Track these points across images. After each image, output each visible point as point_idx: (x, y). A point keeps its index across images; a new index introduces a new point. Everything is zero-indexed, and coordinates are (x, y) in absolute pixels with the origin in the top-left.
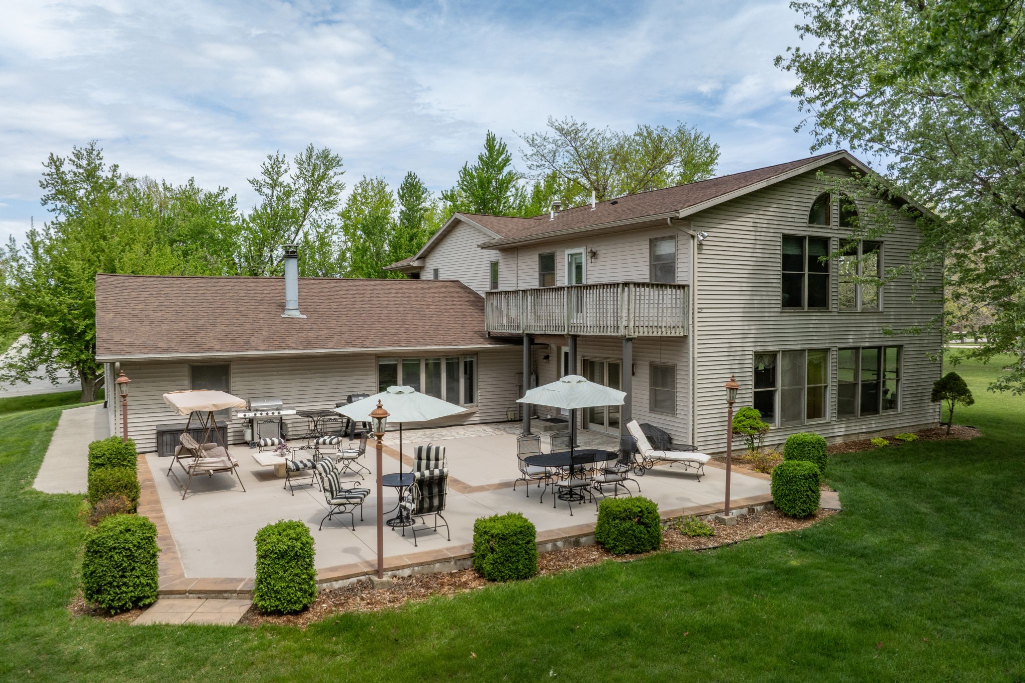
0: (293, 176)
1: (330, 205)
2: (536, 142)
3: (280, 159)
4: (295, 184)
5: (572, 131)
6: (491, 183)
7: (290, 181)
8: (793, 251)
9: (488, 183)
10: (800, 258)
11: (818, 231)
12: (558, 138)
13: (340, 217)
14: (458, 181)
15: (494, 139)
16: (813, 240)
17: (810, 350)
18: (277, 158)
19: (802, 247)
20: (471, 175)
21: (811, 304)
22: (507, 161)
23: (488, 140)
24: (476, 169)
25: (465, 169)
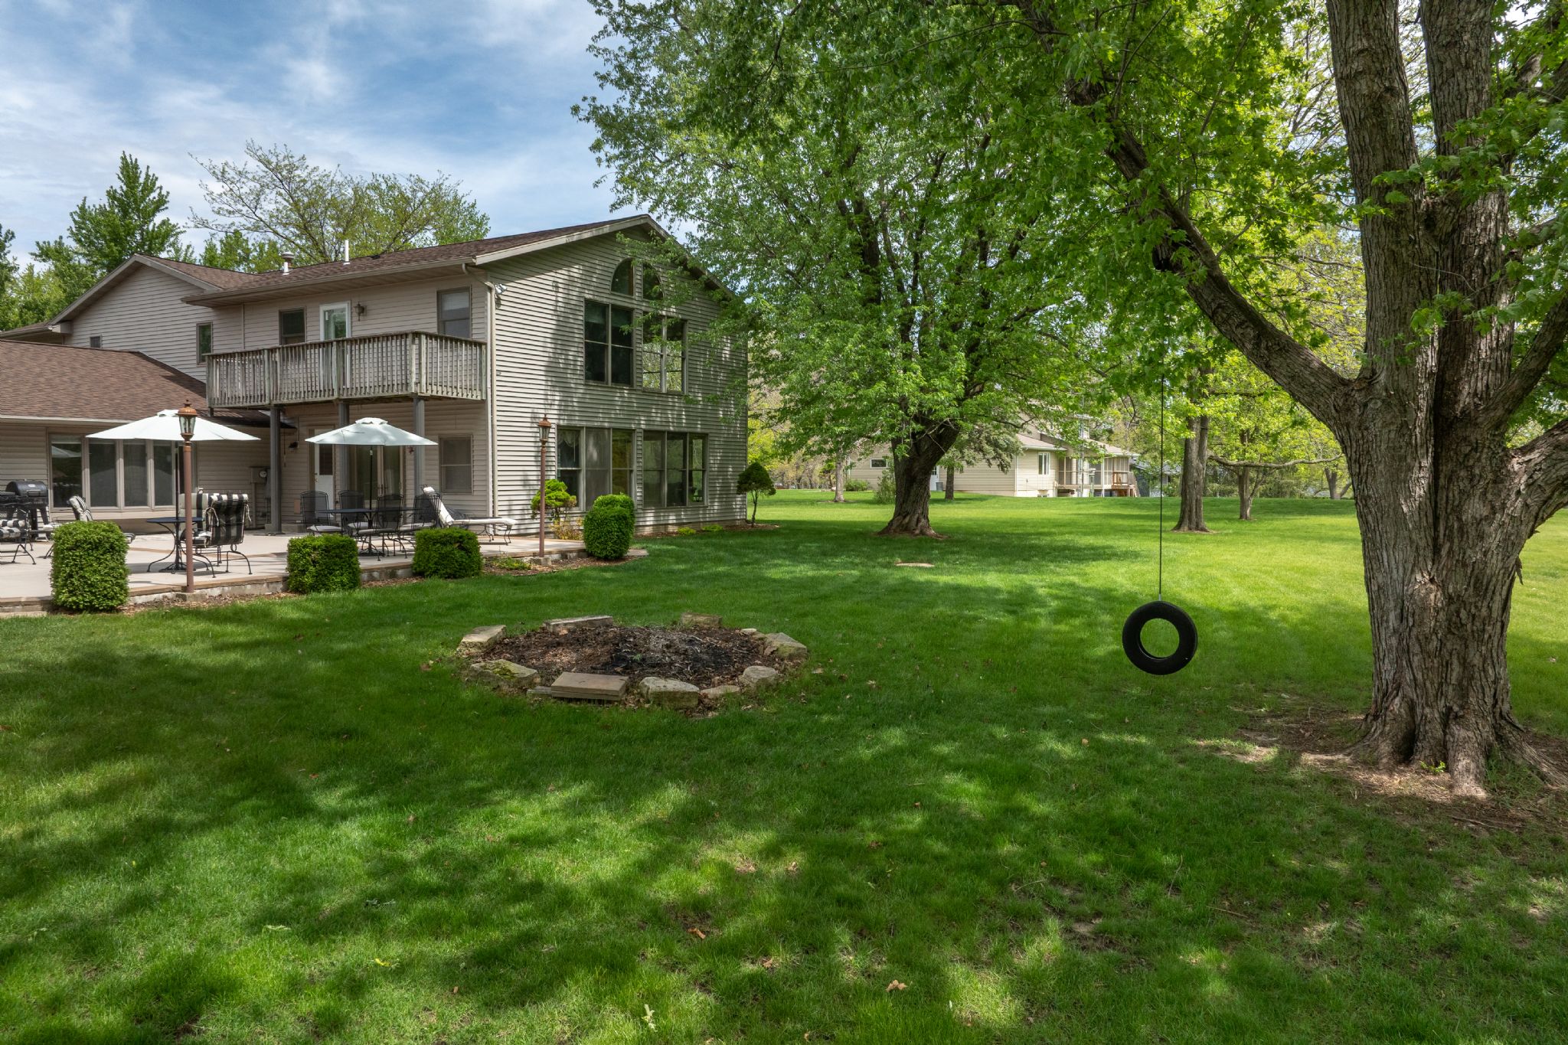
2: (228, 176)
5: (284, 166)
6: (133, 234)
8: (596, 320)
9: (127, 234)
10: (604, 327)
11: (620, 301)
12: (263, 174)
15: (136, 167)
16: (616, 309)
17: (615, 430)
19: (604, 315)
20: (93, 220)
21: (616, 379)
22: (161, 203)
23: (125, 168)
24: (103, 211)
25: (82, 208)
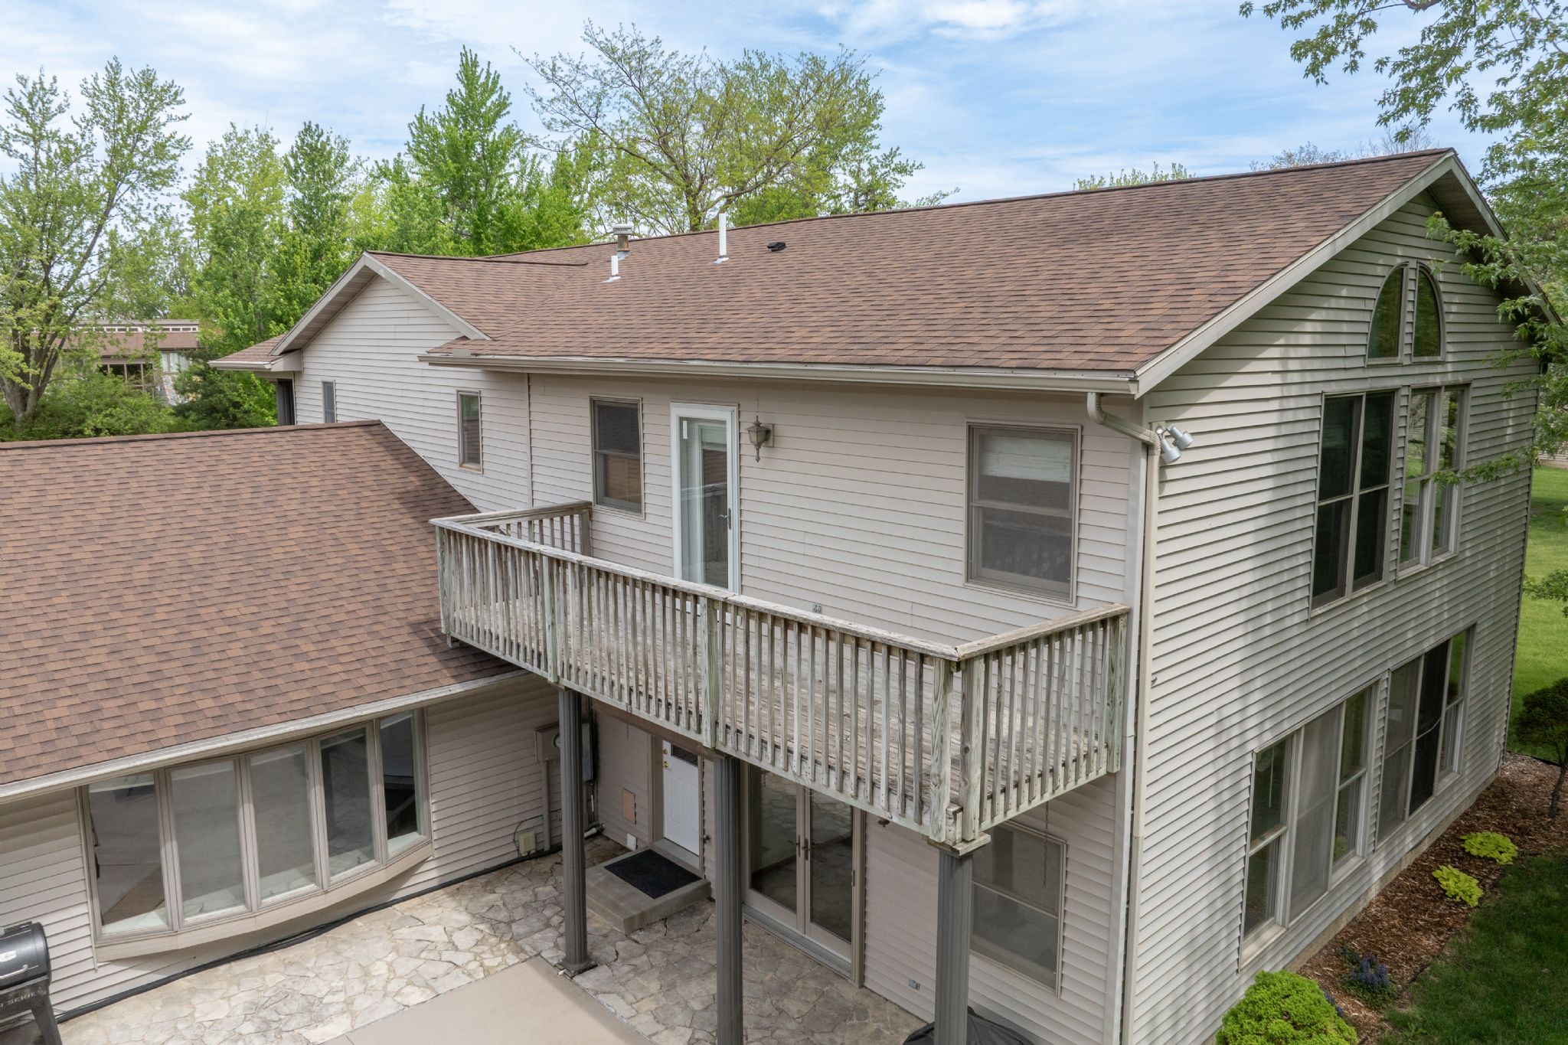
0: (78, 120)
1: (160, 179)
2: (559, 74)
3: (47, 86)
4: (83, 136)
5: (634, 53)
6: (473, 147)
7: (74, 130)
9: (467, 147)
10: (1350, 452)
11: (1381, 376)
12: (607, 67)
13: (184, 203)
14: (408, 144)
15: (475, 64)
17: (1350, 699)
18: (41, 83)
20: (431, 131)
21: (1360, 574)
22: (502, 105)
23: (464, 66)
24: (442, 120)
25: (420, 119)
